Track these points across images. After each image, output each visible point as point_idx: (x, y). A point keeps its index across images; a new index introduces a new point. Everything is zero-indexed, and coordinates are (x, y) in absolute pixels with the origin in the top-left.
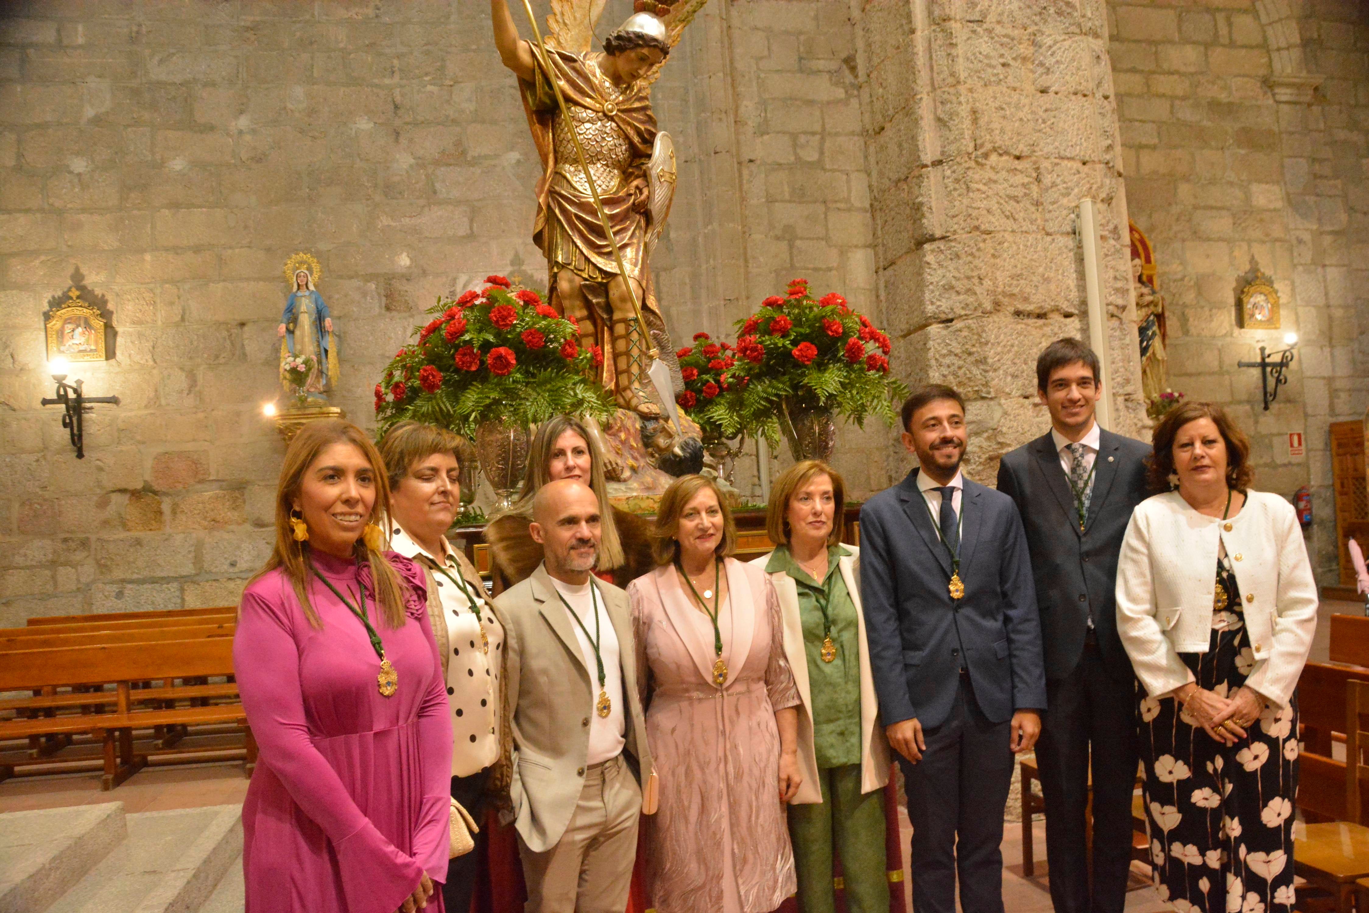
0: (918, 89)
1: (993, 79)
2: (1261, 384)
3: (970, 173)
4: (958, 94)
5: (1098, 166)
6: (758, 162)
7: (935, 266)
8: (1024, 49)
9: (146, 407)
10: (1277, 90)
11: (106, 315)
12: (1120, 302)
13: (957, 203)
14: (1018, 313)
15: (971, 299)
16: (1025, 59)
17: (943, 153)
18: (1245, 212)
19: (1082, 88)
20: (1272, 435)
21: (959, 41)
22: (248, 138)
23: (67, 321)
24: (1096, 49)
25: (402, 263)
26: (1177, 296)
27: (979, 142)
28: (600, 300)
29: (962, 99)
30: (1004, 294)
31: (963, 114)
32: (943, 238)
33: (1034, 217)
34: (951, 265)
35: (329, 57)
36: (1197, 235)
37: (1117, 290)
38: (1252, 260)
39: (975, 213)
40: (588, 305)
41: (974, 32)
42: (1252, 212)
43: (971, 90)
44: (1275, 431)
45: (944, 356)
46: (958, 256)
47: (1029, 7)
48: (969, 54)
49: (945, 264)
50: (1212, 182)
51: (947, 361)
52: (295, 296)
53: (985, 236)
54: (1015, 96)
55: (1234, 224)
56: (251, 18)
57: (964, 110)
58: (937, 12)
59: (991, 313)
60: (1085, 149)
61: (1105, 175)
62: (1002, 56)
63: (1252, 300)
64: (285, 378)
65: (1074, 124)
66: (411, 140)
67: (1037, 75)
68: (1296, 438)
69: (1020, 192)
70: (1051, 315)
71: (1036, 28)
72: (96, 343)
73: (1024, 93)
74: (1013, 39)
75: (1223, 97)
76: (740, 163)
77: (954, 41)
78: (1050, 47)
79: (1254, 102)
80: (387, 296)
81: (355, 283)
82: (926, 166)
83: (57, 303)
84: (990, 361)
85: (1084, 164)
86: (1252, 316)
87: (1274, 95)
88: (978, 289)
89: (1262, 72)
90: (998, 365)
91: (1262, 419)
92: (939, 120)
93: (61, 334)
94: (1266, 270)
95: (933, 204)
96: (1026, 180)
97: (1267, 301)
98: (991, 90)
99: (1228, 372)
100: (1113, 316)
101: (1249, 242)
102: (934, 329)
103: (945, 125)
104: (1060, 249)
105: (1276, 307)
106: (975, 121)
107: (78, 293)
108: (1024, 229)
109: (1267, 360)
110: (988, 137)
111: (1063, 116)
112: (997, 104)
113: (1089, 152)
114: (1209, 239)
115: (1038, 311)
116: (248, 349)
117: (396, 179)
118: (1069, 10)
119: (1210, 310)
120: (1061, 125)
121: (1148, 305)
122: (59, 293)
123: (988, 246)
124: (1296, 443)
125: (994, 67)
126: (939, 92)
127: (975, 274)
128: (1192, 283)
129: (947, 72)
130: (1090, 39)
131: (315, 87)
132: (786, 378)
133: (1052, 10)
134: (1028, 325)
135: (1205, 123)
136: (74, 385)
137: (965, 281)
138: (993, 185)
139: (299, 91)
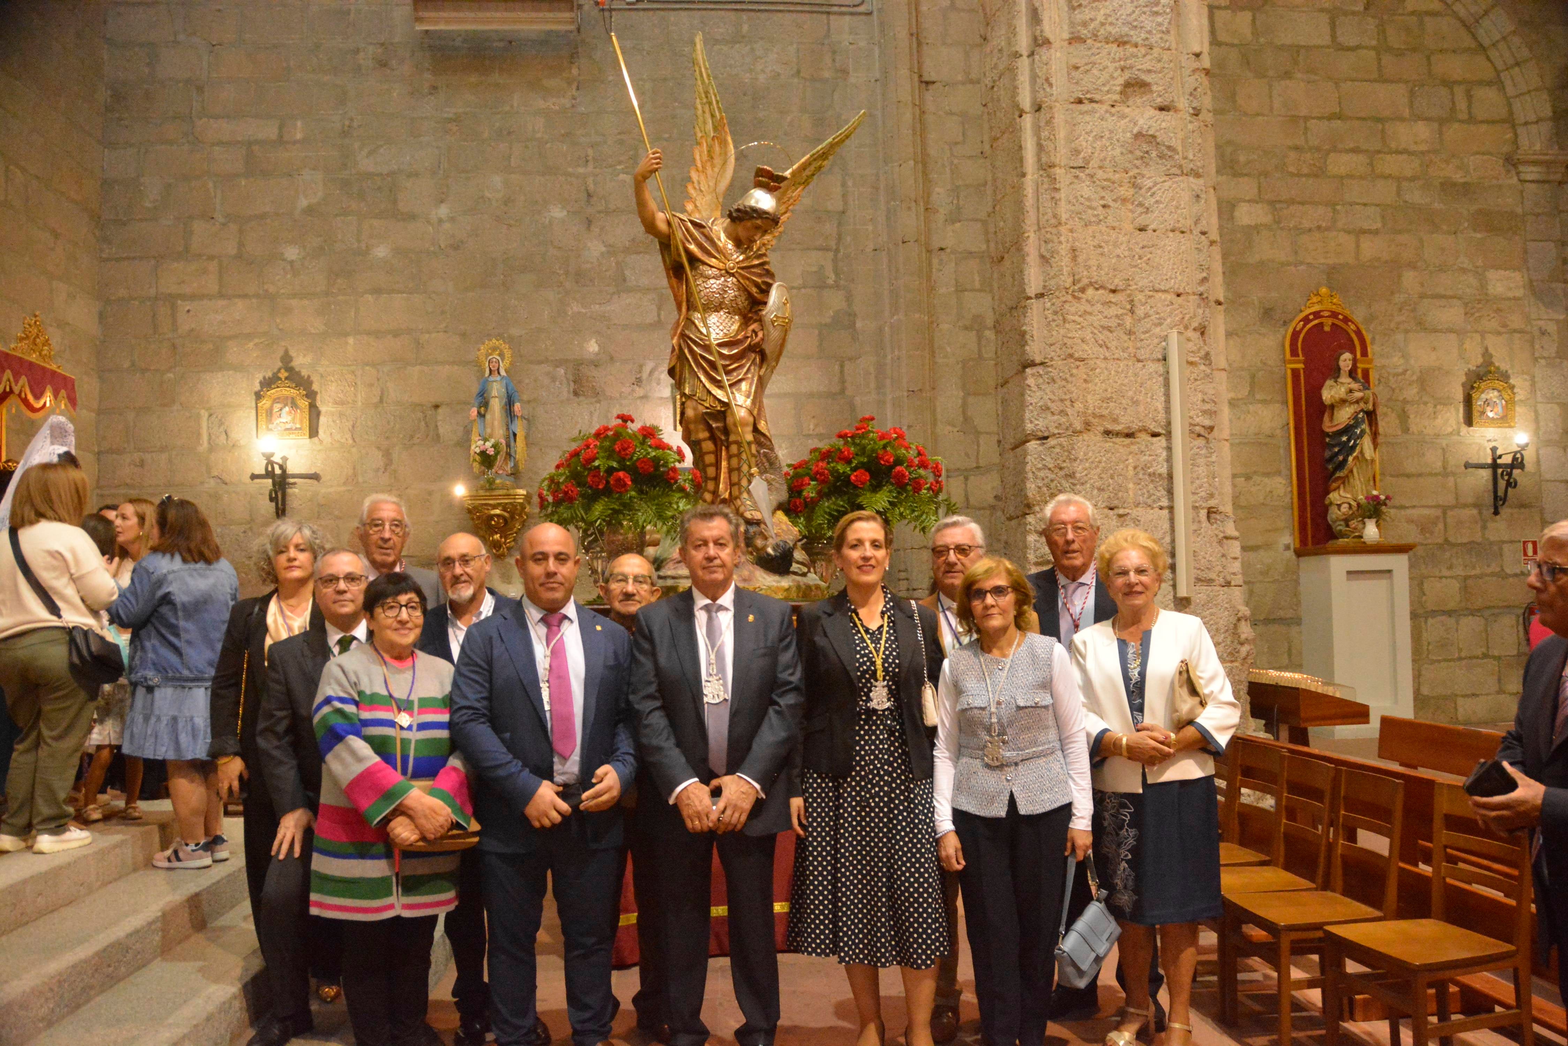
0: (1026, 228)
1: (1093, 219)
2: (1491, 487)
3: (1067, 306)
4: (1059, 234)
5: (1192, 297)
6: (948, 250)
7: (1034, 388)
8: (1125, 191)
9: (345, 484)
10: (1521, 168)
11: (311, 395)
12: (1207, 422)
13: (1054, 333)
14: (1107, 433)
15: (1063, 420)
16: (1124, 201)
17: (1045, 287)
18: (1479, 301)
19: (1180, 225)
20: (1504, 542)
21: (1062, 185)
22: (447, 226)
23: (276, 400)
24: (1196, 188)
25: (591, 350)
26: (1397, 391)
27: (1076, 277)
28: (719, 425)
29: (1062, 239)
30: (1094, 415)
31: (1063, 253)
32: (1042, 364)
33: (1126, 345)
34: (1048, 389)
35: (526, 147)
36: (1422, 326)
37: (1204, 412)
38: (1486, 353)
39: (1069, 342)
40: (710, 428)
41: (1077, 177)
42: (1488, 301)
43: (1071, 231)
44: (1506, 538)
45: (1039, 469)
46: (1054, 381)
47: (1131, 152)
48: (1071, 198)
49: (1043, 387)
50: (1442, 269)
51: (1041, 474)
52: (486, 381)
53: (1078, 363)
54: (1114, 234)
55: (1466, 314)
56: (454, 110)
57: (1064, 249)
58: (1044, 159)
59: (1081, 432)
60: (1179, 282)
61: (1199, 306)
62: (1103, 198)
63: (1484, 396)
64: (475, 460)
65: (1169, 259)
66: (602, 229)
67: (1136, 215)
68: (1530, 547)
69: (1113, 323)
70: (1139, 435)
71: (1137, 171)
72: (301, 422)
73: (1123, 232)
74: (1113, 183)
75: (1458, 177)
76: (929, 251)
77: (1057, 186)
78: (1150, 188)
79: (1494, 182)
80: (575, 382)
81: (546, 368)
82: (1030, 298)
83: (268, 383)
84: (1078, 475)
85: (1178, 295)
86: (1483, 413)
87: (1518, 174)
88: (1069, 411)
89: (1506, 149)
90: (1085, 478)
91: (1490, 525)
92: (1042, 257)
93: (270, 413)
94: (1501, 362)
95: (1035, 333)
96: (1120, 312)
97: (1501, 397)
98: (1091, 229)
99: (1453, 474)
100: (1199, 435)
101: (1483, 333)
102: (1033, 445)
103: (1047, 262)
104: (1150, 374)
105: (1510, 404)
106: (1074, 258)
107: (286, 374)
108: (1116, 356)
109: (1499, 461)
110: (1085, 273)
111: (1159, 252)
112: (1096, 242)
113: (1184, 285)
114: (1435, 331)
115: (1126, 431)
116: (441, 431)
117: (589, 266)
118: (1169, 153)
119: (1435, 406)
120: (1157, 260)
121: (1357, 402)
122: (269, 374)
123: (1081, 372)
124: (1530, 552)
125: (1095, 209)
126: (1043, 231)
127: (1067, 397)
128: (1415, 378)
129: (1050, 214)
130: (1191, 179)
131: (513, 176)
132: (846, 498)
133: (1154, 154)
134: (1114, 443)
135: (1436, 205)
136: (280, 462)
137: (1059, 403)
138: (1088, 317)
139: (497, 180)
